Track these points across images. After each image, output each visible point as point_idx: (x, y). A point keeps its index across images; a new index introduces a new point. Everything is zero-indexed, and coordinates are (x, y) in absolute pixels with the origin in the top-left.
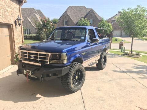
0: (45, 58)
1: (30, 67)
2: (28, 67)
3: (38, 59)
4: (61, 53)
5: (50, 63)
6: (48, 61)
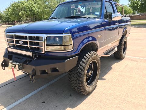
0: (38, 44)
1: (17, 58)
2: (16, 57)
3: (29, 46)
4: (62, 34)
5: (45, 52)
6: (43, 47)
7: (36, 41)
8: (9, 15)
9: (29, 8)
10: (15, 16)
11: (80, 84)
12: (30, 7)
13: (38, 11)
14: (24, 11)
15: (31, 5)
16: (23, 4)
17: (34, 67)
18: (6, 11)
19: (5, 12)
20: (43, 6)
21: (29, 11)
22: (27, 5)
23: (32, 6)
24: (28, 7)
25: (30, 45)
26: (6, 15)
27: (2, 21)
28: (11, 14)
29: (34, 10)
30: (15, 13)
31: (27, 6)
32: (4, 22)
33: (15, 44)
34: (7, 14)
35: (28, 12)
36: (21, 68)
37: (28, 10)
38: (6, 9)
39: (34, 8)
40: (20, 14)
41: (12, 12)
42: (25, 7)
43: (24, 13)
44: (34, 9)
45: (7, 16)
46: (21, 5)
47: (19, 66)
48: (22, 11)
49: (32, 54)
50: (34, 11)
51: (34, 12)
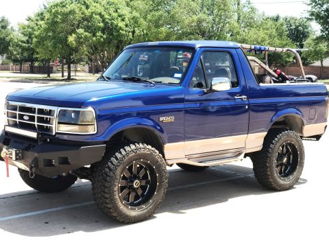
3: (36, 123)
4: (80, 108)
5: (56, 133)
6: (54, 126)
7: (45, 116)
8: (35, 40)
9: (103, 21)
10: (55, 46)
11: (105, 192)
12: (107, 16)
13: (133, 32)
14: (87, 29)
15: (112, 10)
16: (87, 7)
17: (36, 155)
18: (27, 23)
19: (24, 28)
20: (149, 17)
21: (103, 31)
22: (100, 9)
23: (115, 15)
24: (101, 16)
25: (38, 122)
26: (25, 39)
27: (8, 58)
28: (42, 40)
29: (121, 28)
30: (54, 38)
31: (100, 14)
32: (15, 61)
33: (17, 120)
34: (30, 36)
35: (99, 34)
36: (20, 157)
37: (99, 28)
38: (29, 19)
39: (123, 20)
40: (71, 39)
41: (47, 30)
42: (91, 17)
43: (86, 37)
44: (121, 24)
45: (28, 42)
46: (77, 10)
47: (17, 155)
48: (80, 31)
49: (38, 135)
50: (118, 31)
51: (120, 35)
